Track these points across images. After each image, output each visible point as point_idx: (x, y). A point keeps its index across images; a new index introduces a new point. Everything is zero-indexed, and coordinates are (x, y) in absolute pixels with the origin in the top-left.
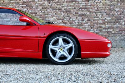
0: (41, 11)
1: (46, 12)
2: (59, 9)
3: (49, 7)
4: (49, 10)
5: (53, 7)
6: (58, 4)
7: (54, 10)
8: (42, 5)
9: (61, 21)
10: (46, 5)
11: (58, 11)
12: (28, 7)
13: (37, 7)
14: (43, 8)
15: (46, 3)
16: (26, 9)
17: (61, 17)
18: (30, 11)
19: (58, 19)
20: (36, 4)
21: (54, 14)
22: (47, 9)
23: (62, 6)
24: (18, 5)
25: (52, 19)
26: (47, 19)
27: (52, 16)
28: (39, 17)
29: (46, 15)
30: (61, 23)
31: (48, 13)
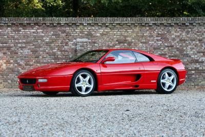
0: (178, 44)
1: (184, 44)
2: (200, 40)
3: (188, 39)
4: (187, 42)
5: (192, 38)
6: (198, 35)
7: (194, 42)
8: (179, 36)
9: (202, 54)
10: (184, 36)
11: (198, 42)
12: (163, 40)
13: (174, 39)
14: (181, 40)
15: (183, 34)
16: (161, 42)
17: (202, 50)
18: (166, 44)
19: (199, 52)
20: (173, 36)
21: (194, 46)
22: (185, 41)
23: (203, 36)
24: (152, 38)
25: (191, 52)
26: (185, 52)
27: (192, 49)
28: (175, 50)
29: (185, 48)
30: (202, 56)
31: (187, 46)
